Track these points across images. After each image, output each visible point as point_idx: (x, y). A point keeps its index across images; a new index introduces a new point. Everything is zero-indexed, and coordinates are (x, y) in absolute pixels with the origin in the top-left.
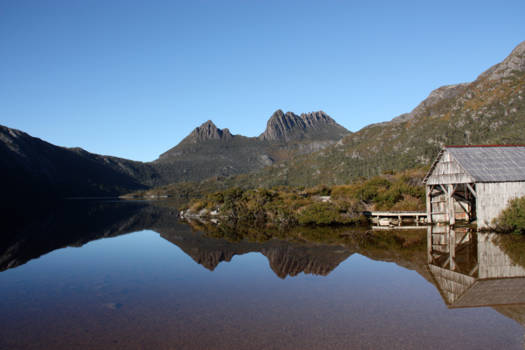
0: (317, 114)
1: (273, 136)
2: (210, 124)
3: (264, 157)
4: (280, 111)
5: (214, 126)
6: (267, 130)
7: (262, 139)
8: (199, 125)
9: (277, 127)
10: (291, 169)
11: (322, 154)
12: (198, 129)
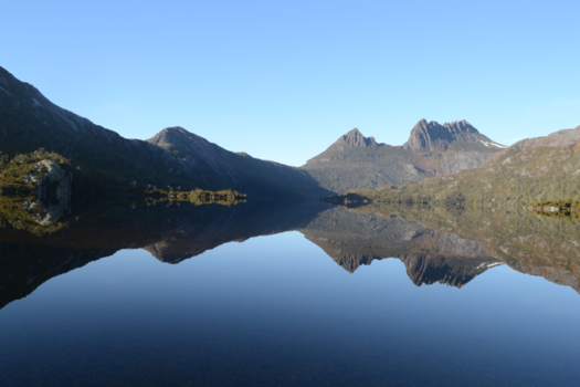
0: (461, 123)
1: (417, 145)
2: (356, 132)
3: (410, 167)
4: (425, 121)
5: (360, 135)
6: (411, 140)
7: (406, 148)
8: (345, 133)
9: (421, 136)
10: (461, 182)
11: (491, 170)
12: (345, 137)
